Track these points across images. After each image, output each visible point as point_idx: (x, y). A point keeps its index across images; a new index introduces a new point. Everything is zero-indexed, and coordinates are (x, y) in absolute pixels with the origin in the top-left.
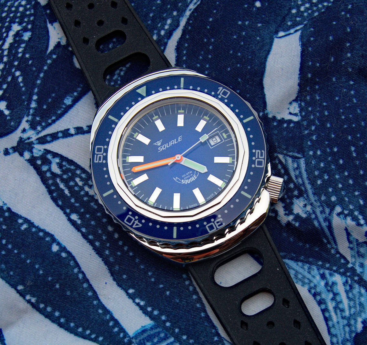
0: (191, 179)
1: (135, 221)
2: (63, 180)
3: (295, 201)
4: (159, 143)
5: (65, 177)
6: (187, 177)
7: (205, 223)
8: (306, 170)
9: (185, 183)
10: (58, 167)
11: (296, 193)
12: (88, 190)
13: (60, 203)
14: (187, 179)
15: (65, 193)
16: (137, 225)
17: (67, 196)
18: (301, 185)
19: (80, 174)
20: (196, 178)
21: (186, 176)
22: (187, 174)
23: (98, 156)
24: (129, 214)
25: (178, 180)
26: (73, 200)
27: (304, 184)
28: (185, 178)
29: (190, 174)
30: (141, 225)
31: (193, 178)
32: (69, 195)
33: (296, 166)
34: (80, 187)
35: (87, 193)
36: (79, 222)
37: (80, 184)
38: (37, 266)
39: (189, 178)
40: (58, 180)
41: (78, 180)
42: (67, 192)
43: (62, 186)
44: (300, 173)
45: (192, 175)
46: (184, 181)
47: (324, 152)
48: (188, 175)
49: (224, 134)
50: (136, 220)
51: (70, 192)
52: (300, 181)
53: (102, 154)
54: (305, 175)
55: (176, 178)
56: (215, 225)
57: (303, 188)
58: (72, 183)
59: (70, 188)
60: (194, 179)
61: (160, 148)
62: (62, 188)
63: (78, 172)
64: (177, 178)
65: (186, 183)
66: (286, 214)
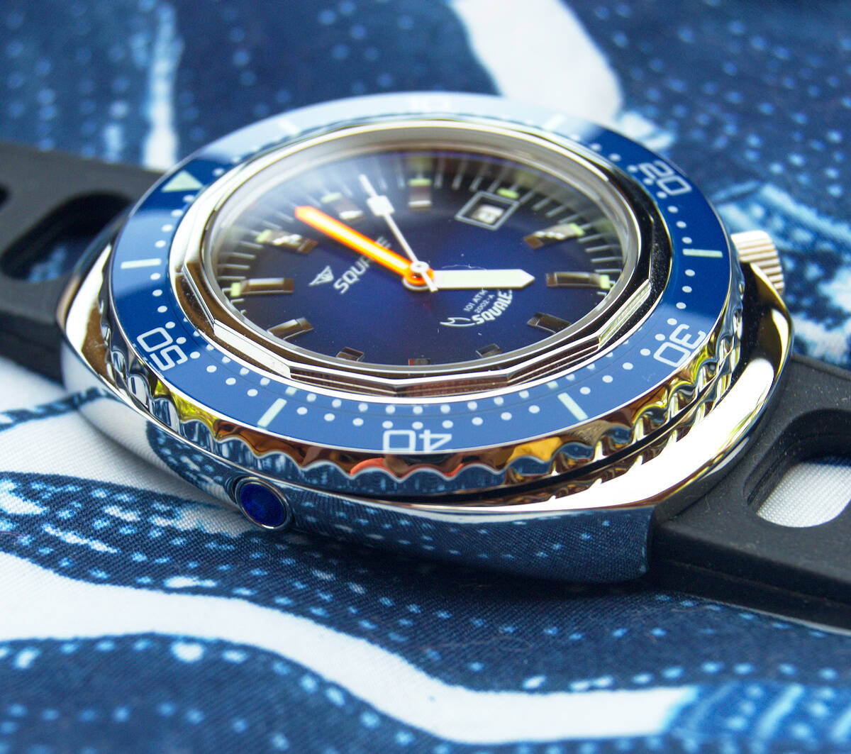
0: (500, 305)
1: (421, 436)
2: (64, 525)
3: (828, 289)
4: (327, 275)
5: (65, 514)
6: (482, 306)
7: (645, 352)
8: (800, 201)
9: (487, 319)
10: (24, 501)
11: (813, 271)
12: (166, 524)
13: (102, 575)
14: (486, 309)
15: (98, 552)
16: (433, 441)
17: (112, 555)
18: (813, 244)
19: (108, 497)
20: (510, 297)
21: (477, 305)
22: (476, 300)
23: (164, 353)
24: (386, 430)
25: (457, 322)
26: (139, 557)
27: (819, 235)
28: (478, 310)
29: (485, 297)
30: (447, 438)
31: (505, 301)
32: (112, 551)
33: (758, 211)
34: (134, 524)
35: (171, 532)
36: (209, 583)
37: (130, 516)
38: (167, 709)
39: (490, 306)
40: (49, 529)
41: (113, 511)
42: (99, 546)
43: (71, 538)
44: (787, 218)
45: (491, 297)
46: (481, 317)
47: (807, 153)
48: (480, 302)
49: (504, 192)
50: (418, 432)
51: (112, 544)
52: (802, 236)
53: (174, 343)
54: (806, 214)
55: (451, 321)
56: (681, 346)
57: (827, 246)
58: (99, 524)
59: (104, 536)
60: (509, 302)
61: (340, 284)
62: (77, 544)
63: (100, 494)
64: (450, 319)
65: (492, 318)
66: (829, 328)
